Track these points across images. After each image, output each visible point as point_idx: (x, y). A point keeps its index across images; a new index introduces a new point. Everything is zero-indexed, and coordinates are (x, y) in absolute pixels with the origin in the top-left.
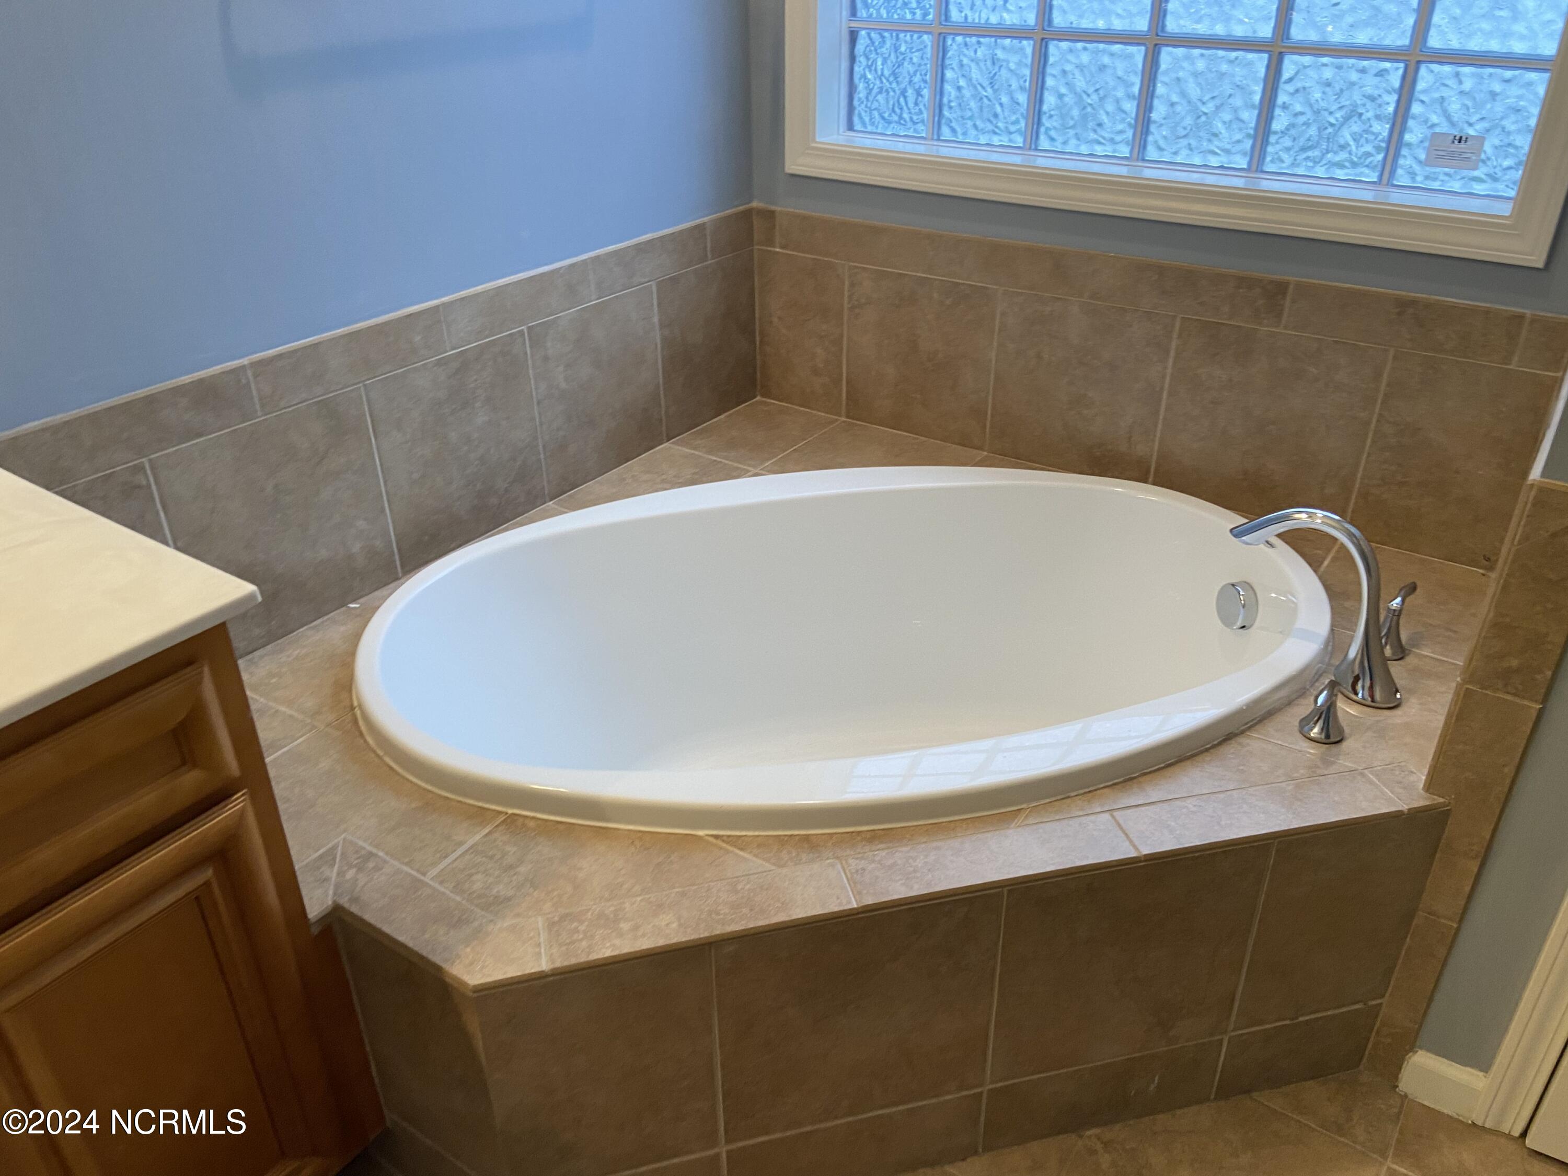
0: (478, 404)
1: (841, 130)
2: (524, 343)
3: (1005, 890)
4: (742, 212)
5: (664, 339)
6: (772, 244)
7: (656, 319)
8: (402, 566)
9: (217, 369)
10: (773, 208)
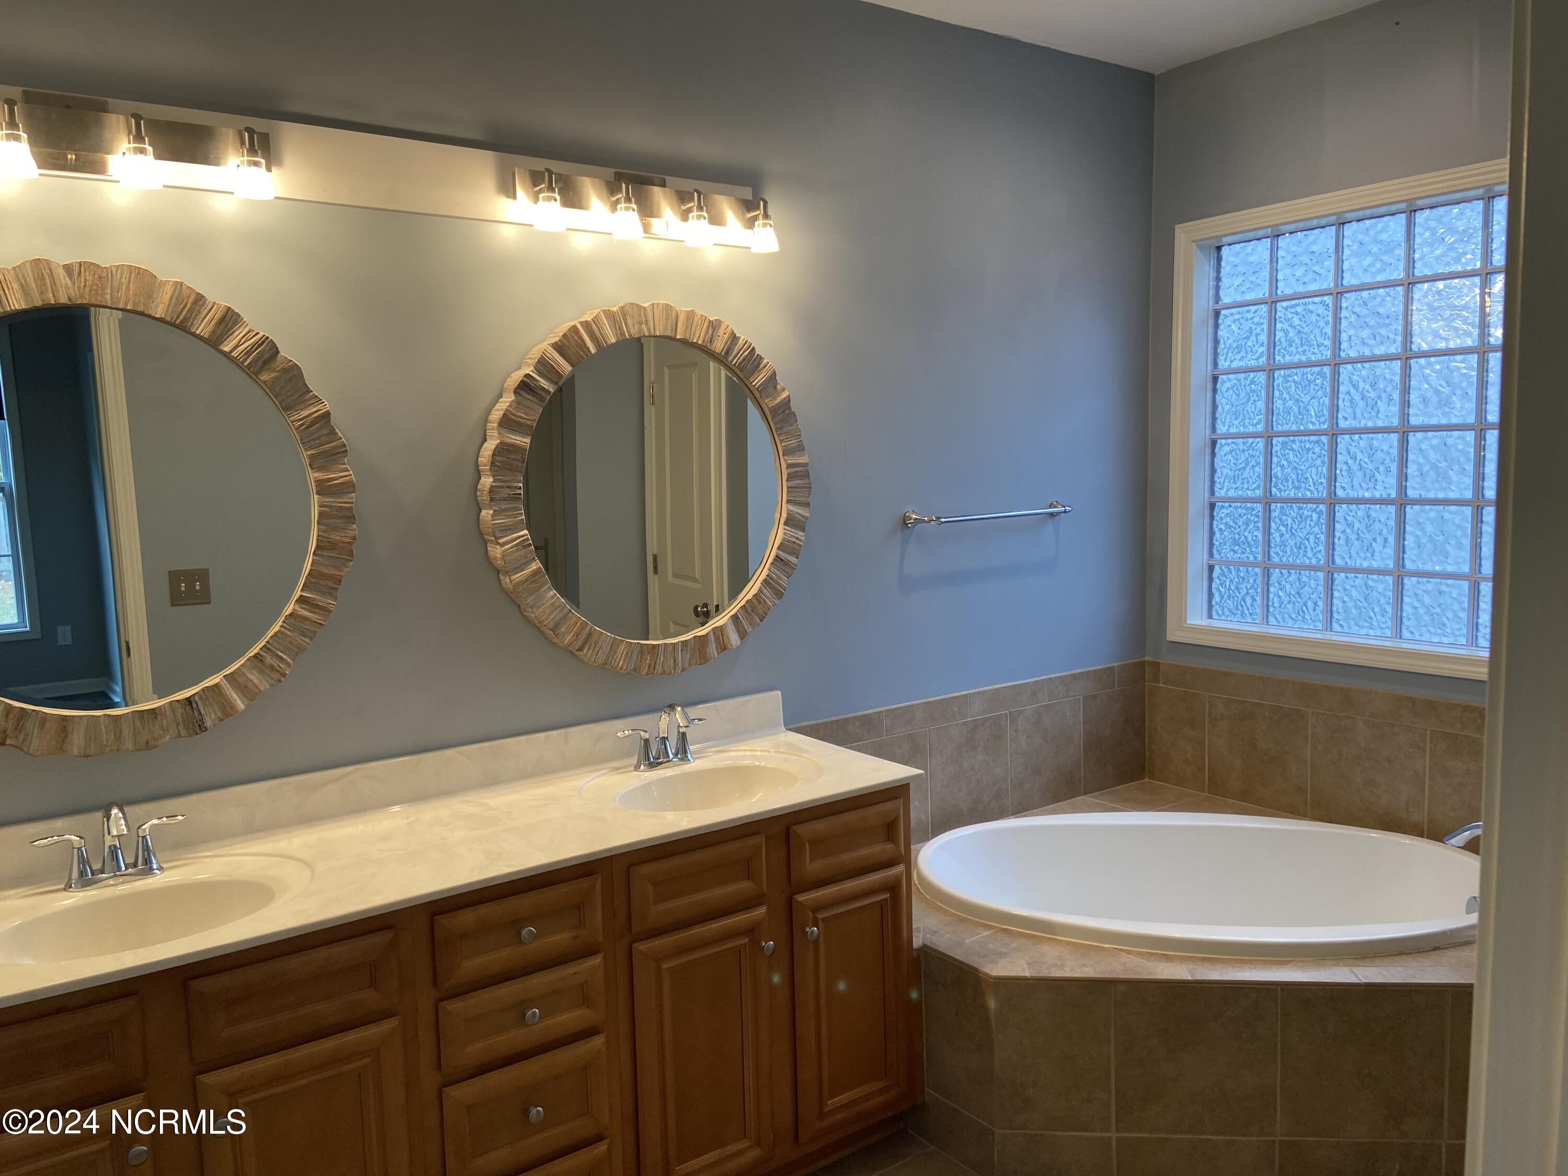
0: (980, 749)
1: (1204, 618)
2: (1007, 720)
3: (1279, 987)
4: (1137, 662)
5: (1085, 729)
6: (1158, 682)
7: (1081, 718)
8: (932, 834)
9: (871, 711)
10: (1157, 660)
